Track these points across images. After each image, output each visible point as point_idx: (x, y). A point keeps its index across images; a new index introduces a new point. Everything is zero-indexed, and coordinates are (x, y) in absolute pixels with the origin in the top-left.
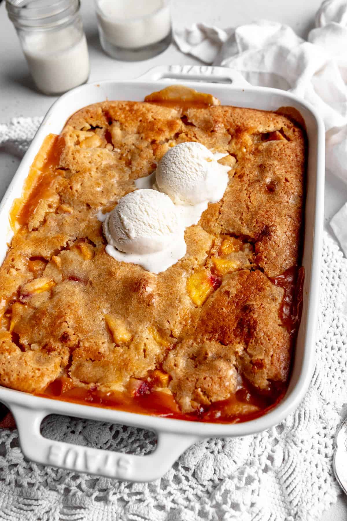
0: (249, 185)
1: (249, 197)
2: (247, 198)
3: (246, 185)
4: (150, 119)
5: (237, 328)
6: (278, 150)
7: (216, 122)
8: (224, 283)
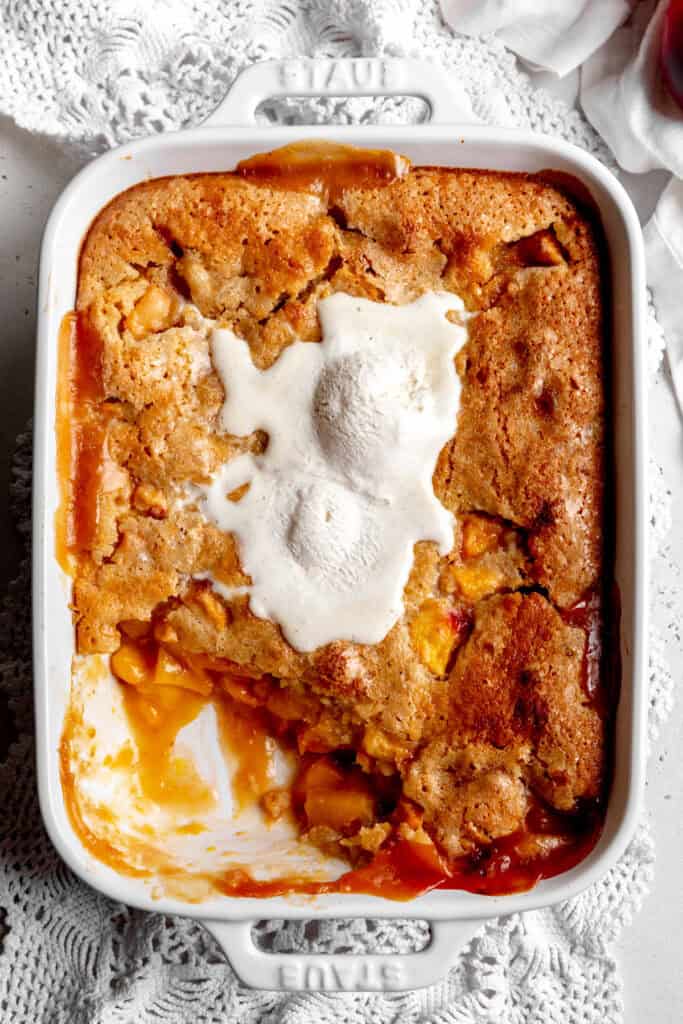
0: (501, 397)
1: (505, 429)
2: (500, 431)
3: (496, 399)
4: (265, 233)
5: (515, 716)
6: (549, 298)
7: (410, 227)
8: (479, 625)
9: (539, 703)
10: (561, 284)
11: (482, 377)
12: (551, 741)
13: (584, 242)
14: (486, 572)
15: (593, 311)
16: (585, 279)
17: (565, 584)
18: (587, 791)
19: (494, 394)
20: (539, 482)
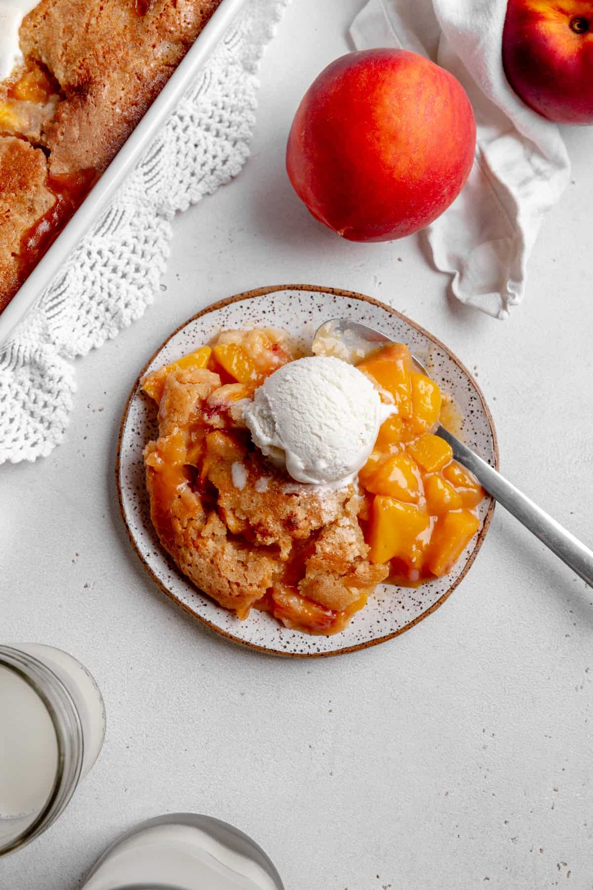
1: (101, 8)
14: (18, 114)
20: (97, 60)
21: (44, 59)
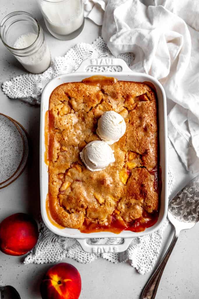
1: (137, 134)
2: (136, 135)
3: (135, 128)
4: (88, 94)
5: (140, 193)
6: (146, 108)
7: (118, 93)
8: (132, 174)
9: (145, 191)
10: (148, 105)
11: (132, 124)
12: (148, 199)
13: (153, 96)
14: (133, 163)
15: (155, 110)
16: (153, 103)
17: (150, 166)
18: (155, 209)
19: (135, 127)
20: (145, 145)
21: (132, 150)
